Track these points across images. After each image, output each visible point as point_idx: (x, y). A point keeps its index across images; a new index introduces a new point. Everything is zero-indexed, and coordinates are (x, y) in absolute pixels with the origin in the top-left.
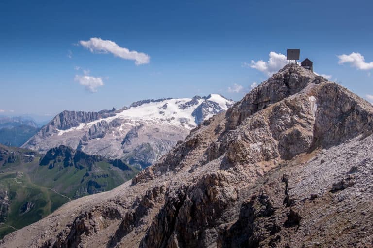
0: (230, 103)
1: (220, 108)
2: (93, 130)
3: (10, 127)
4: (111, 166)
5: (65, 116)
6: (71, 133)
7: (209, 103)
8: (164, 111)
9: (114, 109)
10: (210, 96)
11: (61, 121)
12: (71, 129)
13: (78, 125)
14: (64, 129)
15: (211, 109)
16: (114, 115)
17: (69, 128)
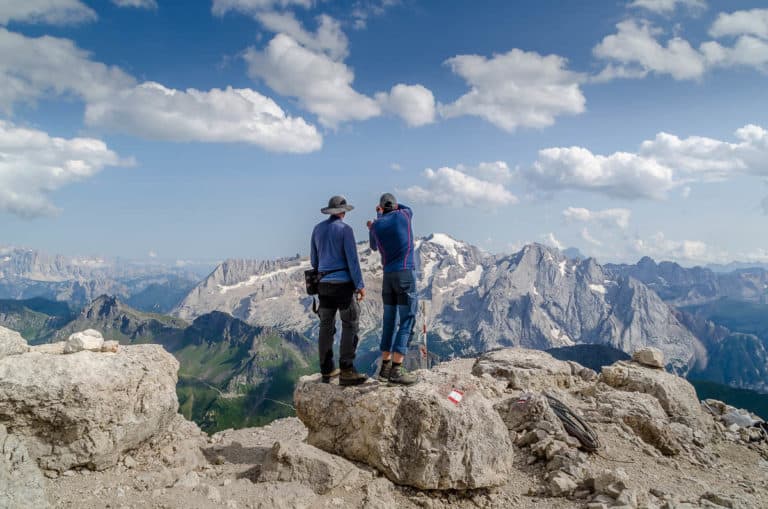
0: (460, 245)
1: (446, 253)
2: (267, 286)
3: (161, 282)
4: (284, 341)
5: (230, 267)
6: (237, 290)
7: (431, 246)
8: (368, 257)
9: (298, 256)
10: (431, 237)
11: (225, 272)
12: (239, 285)
13: (248, 279)
14: (228, 285)
15: (433, 255)
16: (298, 264)
17: (237, 283)
